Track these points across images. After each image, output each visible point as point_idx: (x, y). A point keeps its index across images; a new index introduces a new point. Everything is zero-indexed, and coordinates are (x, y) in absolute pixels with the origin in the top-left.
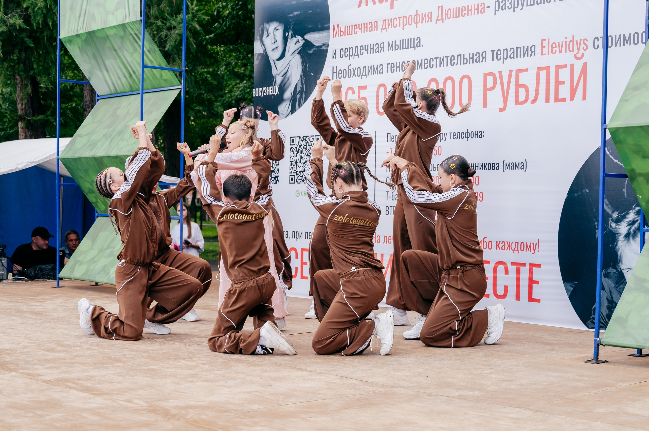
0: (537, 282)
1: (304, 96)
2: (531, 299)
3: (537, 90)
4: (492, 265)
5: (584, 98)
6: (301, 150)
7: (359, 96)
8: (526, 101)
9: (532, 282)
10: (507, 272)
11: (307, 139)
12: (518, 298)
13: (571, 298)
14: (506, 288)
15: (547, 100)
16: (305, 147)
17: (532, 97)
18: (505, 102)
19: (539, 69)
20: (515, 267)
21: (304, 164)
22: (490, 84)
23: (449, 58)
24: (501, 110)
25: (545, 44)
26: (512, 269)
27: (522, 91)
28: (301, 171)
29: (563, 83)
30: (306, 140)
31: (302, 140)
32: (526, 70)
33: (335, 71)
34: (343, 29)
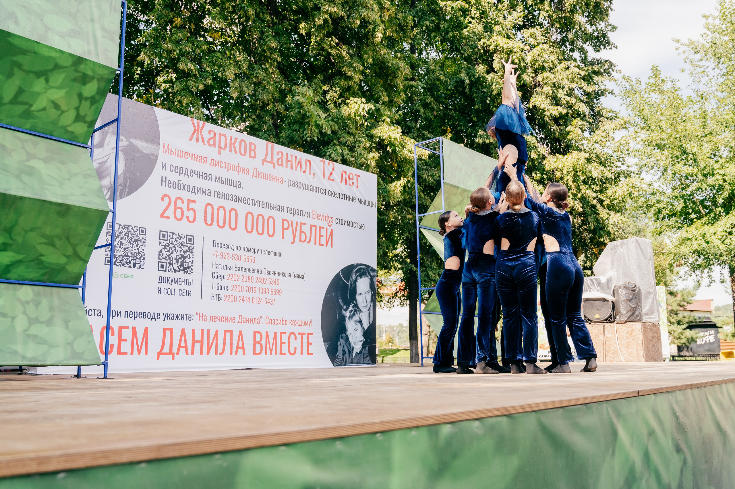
0: (311, 344)
1: (127, 190)
2: (308, 354)
3: (310, 237)
4: (288, 335)
5: (332, 247)
6: (121, 236)
7: (188, 207)
8: (305, 241)
9: (309, 344)
10: (296, 339)
11: (130, 228)
12: (302, 354)
13: (328, 351)
14: (295, 348)
15: (315, 244)
16: (127, 235)
17: (308, 240)
18: (294, 239)
19: (312, 226)
20: (300, 336)
21: (125, 249)
22: (286, 226)
23: (261, 203)
24: (292, 243)
25: (314, 213)
26: (299, 337)
27: (303, 234)
28: (121, 255)
29: (322, 236)
30: (128, 229)
31: (122, 228)
32: (305, 224)
33: (164, 179)
34: (173, 150)
